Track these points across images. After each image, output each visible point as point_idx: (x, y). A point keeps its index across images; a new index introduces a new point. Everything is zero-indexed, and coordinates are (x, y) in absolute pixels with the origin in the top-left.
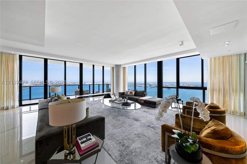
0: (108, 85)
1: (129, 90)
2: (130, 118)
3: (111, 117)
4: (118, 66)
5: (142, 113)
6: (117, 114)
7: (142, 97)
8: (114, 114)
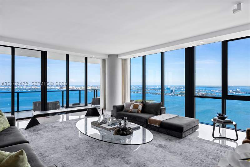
0: (96, 91)
1: (132, 102)
2: (130, 161)
3: (90, 161)
4: (112, 58)
5: (156, 150)
6: (104, 153)
7: (157, 114)
8: (98, 152)
